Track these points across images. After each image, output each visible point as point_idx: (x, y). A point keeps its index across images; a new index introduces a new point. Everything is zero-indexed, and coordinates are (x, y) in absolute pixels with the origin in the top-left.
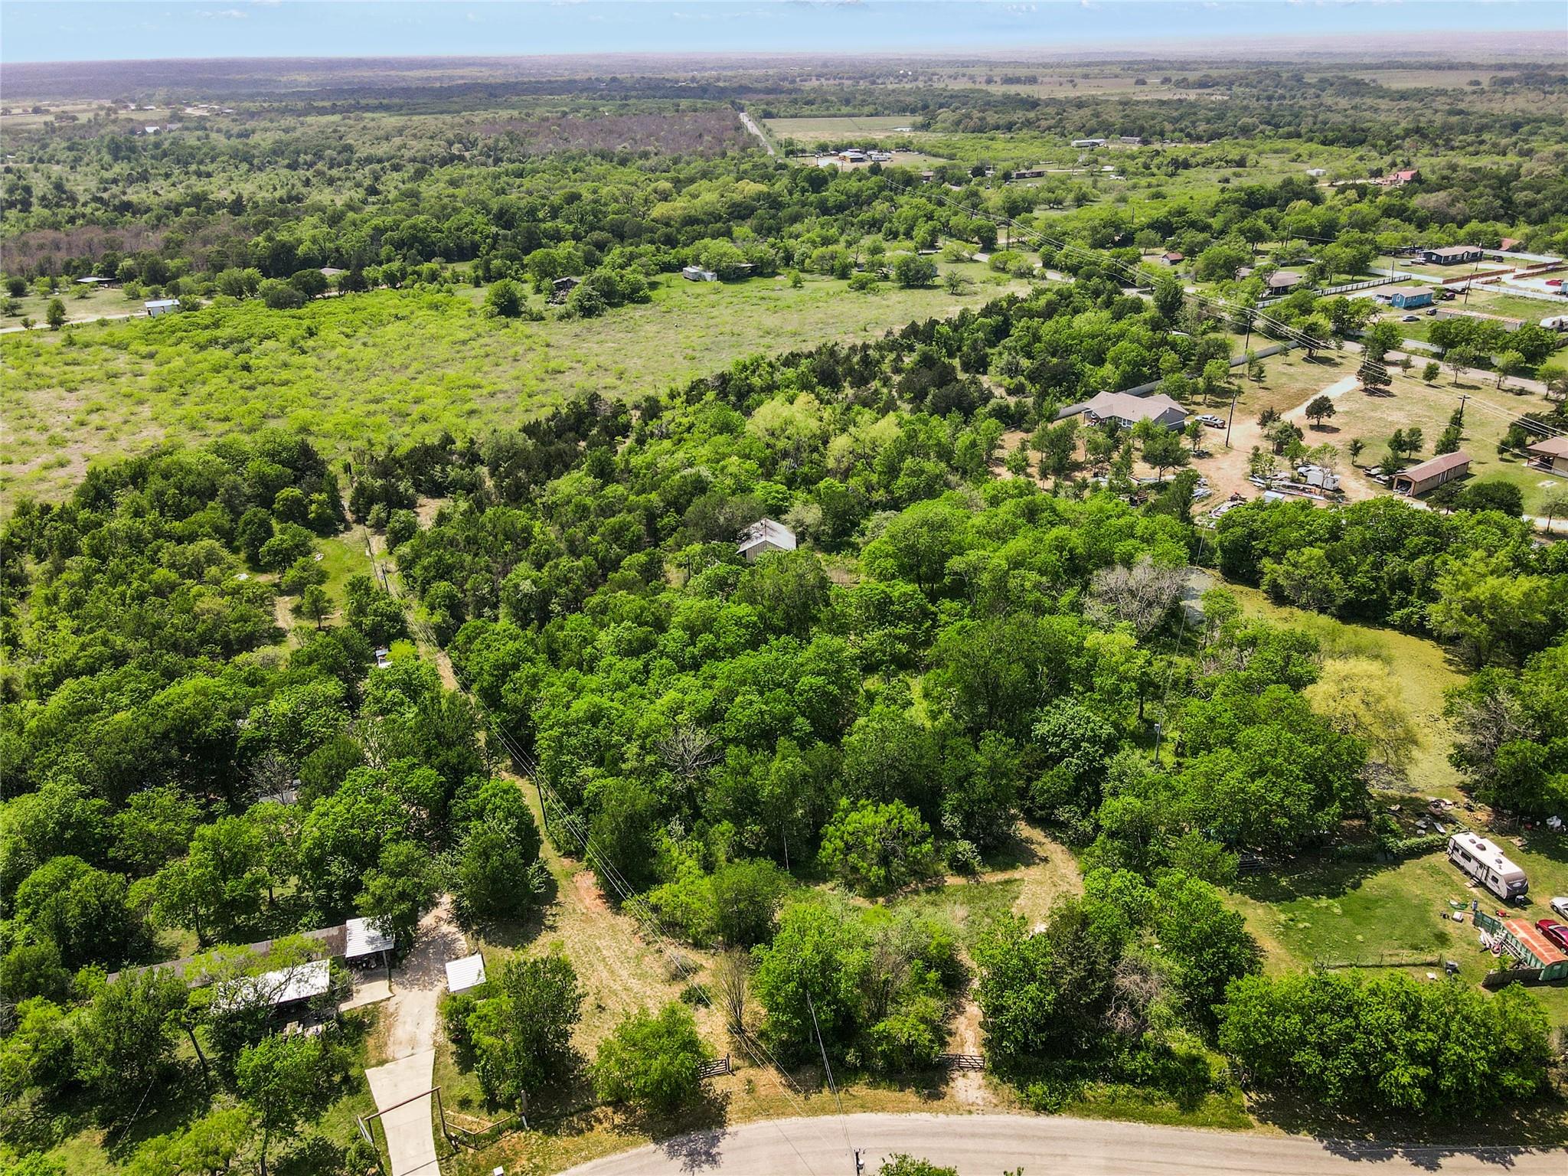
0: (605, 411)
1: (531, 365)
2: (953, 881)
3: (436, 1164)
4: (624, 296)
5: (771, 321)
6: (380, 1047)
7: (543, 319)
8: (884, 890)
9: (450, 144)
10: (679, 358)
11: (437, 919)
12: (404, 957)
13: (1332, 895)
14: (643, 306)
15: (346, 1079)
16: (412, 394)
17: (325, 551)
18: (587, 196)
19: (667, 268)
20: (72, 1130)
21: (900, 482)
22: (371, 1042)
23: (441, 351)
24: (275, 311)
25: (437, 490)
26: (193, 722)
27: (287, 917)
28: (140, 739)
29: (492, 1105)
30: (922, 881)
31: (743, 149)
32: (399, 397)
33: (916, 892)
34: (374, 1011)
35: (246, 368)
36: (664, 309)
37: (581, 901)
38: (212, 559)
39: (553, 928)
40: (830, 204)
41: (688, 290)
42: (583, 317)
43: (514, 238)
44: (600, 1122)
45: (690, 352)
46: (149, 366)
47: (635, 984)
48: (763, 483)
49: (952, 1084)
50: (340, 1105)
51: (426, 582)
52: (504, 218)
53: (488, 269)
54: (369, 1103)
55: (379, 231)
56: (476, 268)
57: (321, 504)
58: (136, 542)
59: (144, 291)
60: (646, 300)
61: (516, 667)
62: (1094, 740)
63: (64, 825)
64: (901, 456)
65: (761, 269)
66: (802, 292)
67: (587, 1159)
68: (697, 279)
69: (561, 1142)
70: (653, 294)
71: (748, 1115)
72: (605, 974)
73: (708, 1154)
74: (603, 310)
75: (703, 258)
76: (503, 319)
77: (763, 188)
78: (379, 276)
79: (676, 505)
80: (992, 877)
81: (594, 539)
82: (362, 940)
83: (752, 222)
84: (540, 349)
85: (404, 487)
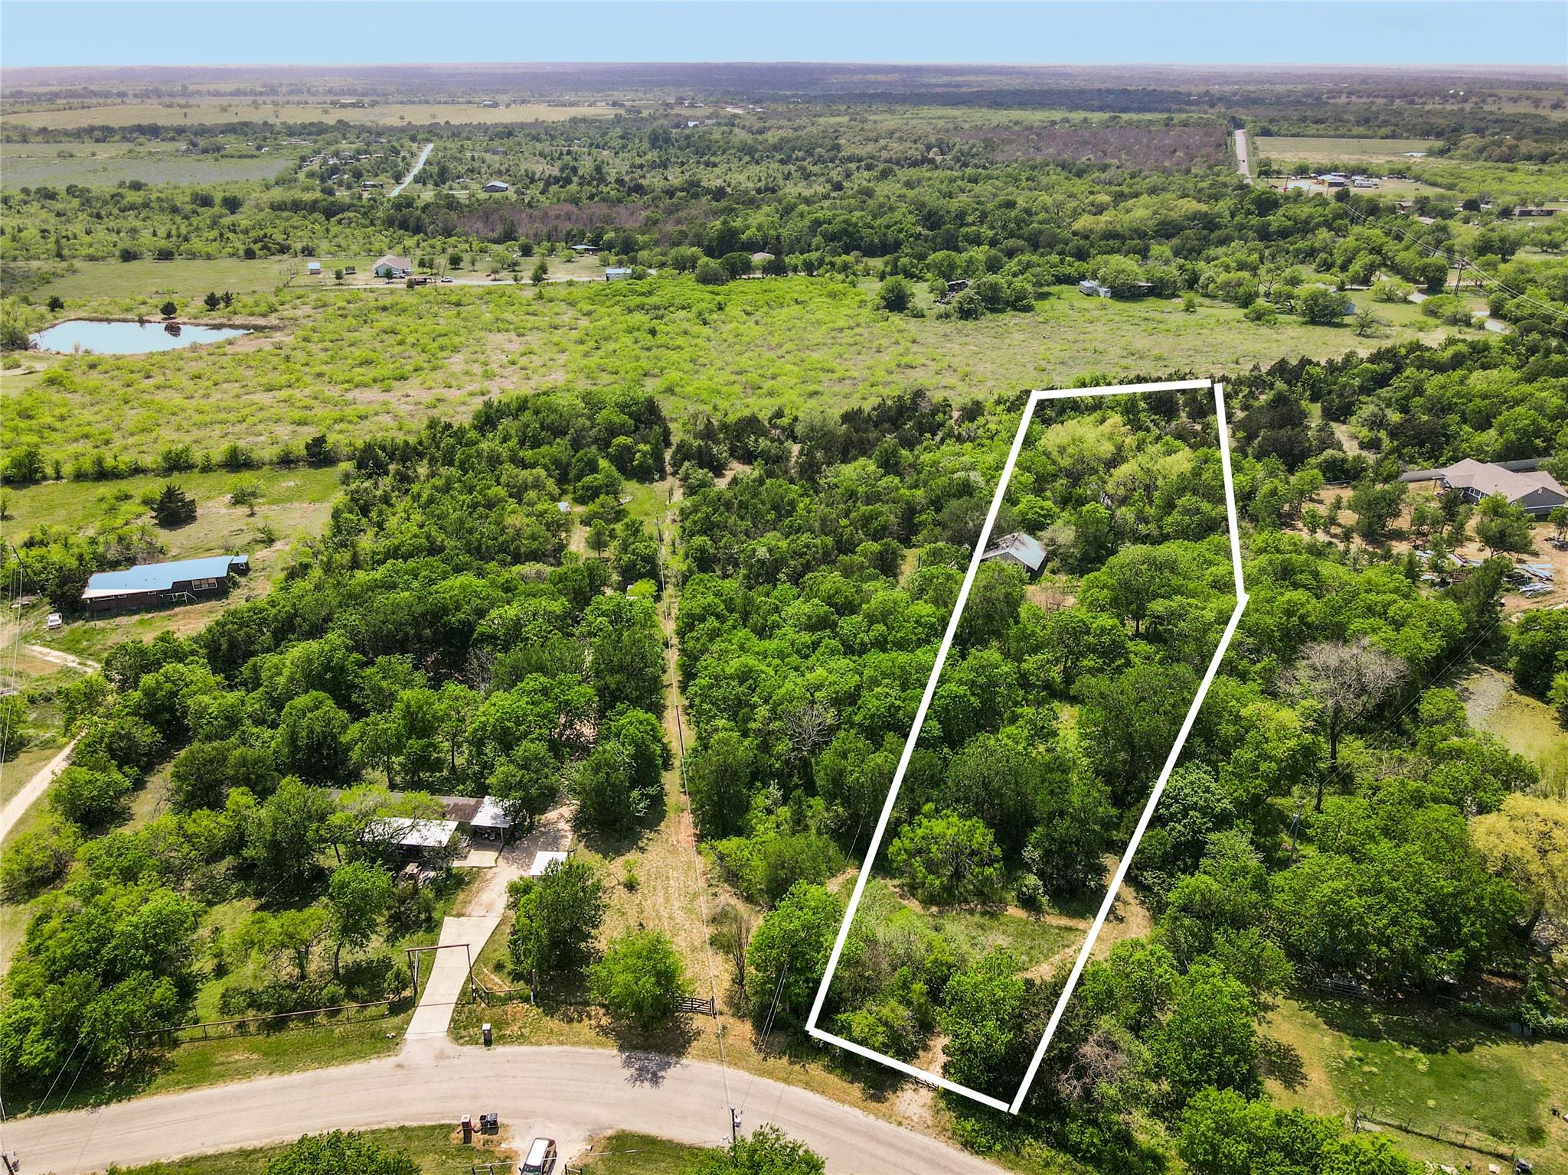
0: (925, 407)
1: (888, 358)
2: (1015, 912)
3: (453, 1006)
4: (1008, 303)
5: (1141, 343)
6: (465, 903)
7: (923, 316)
8: (943, 899)
9: (929, 148)
10: (1030, 368)
11: (560, 816)
12: (520, 839)
13: (1427, 1049)
14: (1022, 315)
15: (429, 919)
16: (771, 370)
17: (632, 494)
18: (1021, 202)
19: (1061, 280)
20: (241, 894)
21: (1170, 519)
22: (461, 896)
23: (818, 335)
24: (701, 286)
25: (748, 458)
26: (445, 610)
27: (453, 781)
28: (403, 615)
29: (517, 977)
30: (984, 903)
31: (1210, 167)
32: (760, 371)
33: (972, 912)
34: (476, 873)
35: (653, 332)
36: (1041, 319)
37: (677, 834)
38: (537, 485)
39: (642, 850)
40: (1272, 229)
41: (1076, 304)
42: (961, 318)
43: (934, 238)
44: (589, 1017)
45: (1043, 364)
46: (584, 323)
47: (680, 916)
48: (1033, 498)
49: (899, 1093)
50: (415, 938)
51: (692, 535)
52: (932, 220)
53: (895, 266)
54: (435, 942)
55: (817, 223)
56: (886, 264)
57: (644, 454)
58: (494, 461)
59: (613, 259)
60: (1028, 309)
62: (1205, 811)
63: (327, 667)
64: (1181, 491)
65: (1160, 290)
66: (1192, 316)
67: (562, 1043)
68: (1091, 293)
69: (553, 1023)
70: (1039, 305)
71: (707, 1055)
72: (661, 900)
73: (654, 1074)
74: (983, 314)
75: (1100, 274)
76: (887, 313)
77: (1203, 207)
78: (799, 263)
79: (937, 504)
80: (1055, 920)
81: (844, 522)
82: (488, 814)
83: (1175, 241)
84: (905, 344)
85: (721, 450)
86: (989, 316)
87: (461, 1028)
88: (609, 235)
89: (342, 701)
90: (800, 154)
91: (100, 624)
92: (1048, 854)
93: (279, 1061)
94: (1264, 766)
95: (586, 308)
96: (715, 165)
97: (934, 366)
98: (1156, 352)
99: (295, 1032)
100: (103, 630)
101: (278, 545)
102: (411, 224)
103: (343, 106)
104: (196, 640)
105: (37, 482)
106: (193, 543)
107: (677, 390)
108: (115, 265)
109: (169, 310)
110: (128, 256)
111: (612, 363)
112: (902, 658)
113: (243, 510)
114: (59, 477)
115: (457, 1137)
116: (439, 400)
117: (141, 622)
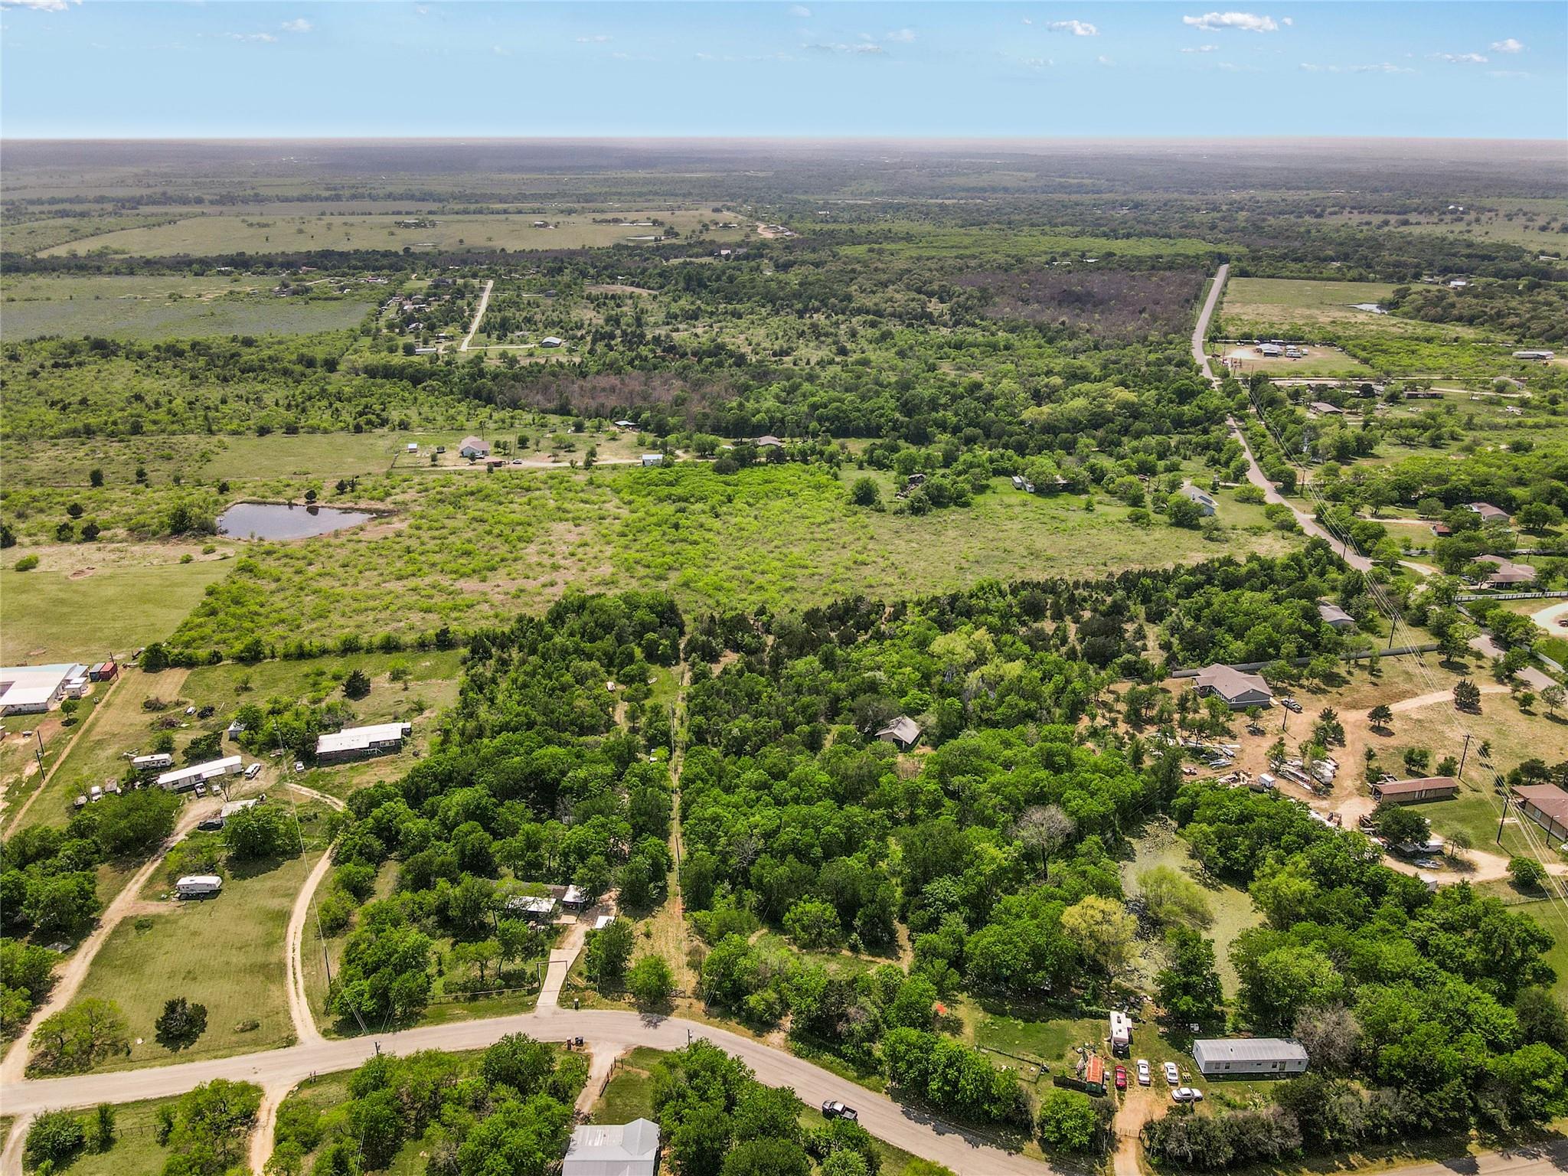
0: (864, 608)
1: (850, 554)
2: (846, 953)
3: (559, 991)
4: (950, 501)
5: (1041, 542)
6: (561, 943)
7: (884, 511)
8: (810, 946)
10: (952, 567)
11: (610, 897)
12: (588, 909)
13: (1026, 1021)
14: (961, 510)
15: (543, 950)
16: (762, 566)
17: (657, 674)
19: (1000, 472)
20: (443, 936)
22: (559, 939)
23: (801, 529)
24: (716, 476)
25: (737, 648)
26: (543, 771)
27: (550, 876)
28: (518, 776)
29: (589, 979)
30: (830, 948)
32: (753, 567)
33: (823, 953)
34: (566, 927)
35: (676, 526)
36: (974, 515)
37: (673, 908)
38: (594, 673)
39: (654, 917)
40: (1185, 418)
41: (1005, 498)
42: (912, 514)
43: (908, 425)
44: (625, 998)
45: (963, 563)
46: (625, 512)
47: (672, 951)
48: (915, 691)
49: (770, 1033)
50: (537, 959)
51: (693, 715)
52: (909, 406)
53: (872, 454)
54: (547, 962)
55: (814, 407)
56: (865, 449)
57: (666, 646)
58: (564, 653)
59: (649, 440)
60: (966, 505)
61: (693, 782)
62: (944, 901)
63: (477, 807)
65: (1073, 487)
66: (1090, 515)
67: (612, 1009)
68: (1020, 488)
69: (607, 1001)
70: (979, 499)
71: (682, 1015)
72: (663, 943)
73: (655, 1024)
74: (930, 511)
75: (1030, 470)
76: (856, 508)
79: (853, 695)
80: (865, 957)
81: (790, 709)
82: (572, 894)
83: (1100, 433)
84: (864, 540)
85: (717, 643)
86: (934, 511)
87: (563, 1001)
88: (646, 415)
89: (487, 828)
90: (817, 304)
91: (327, 769)
92: (865, 923)
93: (479, 1014)
94: (978, 878)
95: (628, 498)
96: (740, 316)
97: (882, 563)
98: (1049, 553)
99: (482, 1002)
100: (329, 774)
101: (427, 713)
102: (484, 394)
103: (407, 226)
104: (396, 785)
105: (260, 661)
106: (372, 710)
107: (691, 584)
108: (253, 439)
109: (311, 496)
110: (263, 431)
111: (646, 557)
112: (804, 809)
113: (399, 685)
114: (273, 657)
115: (565, 1047)
116: (522, 591)
117: (352, 768)
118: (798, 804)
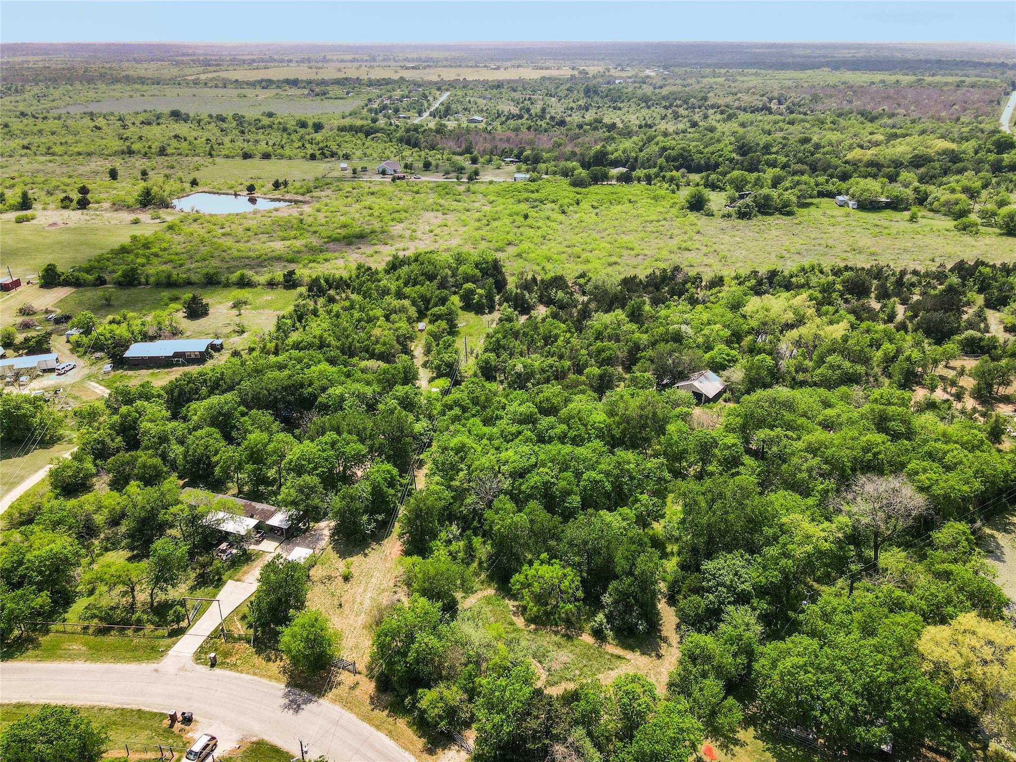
0: (680, 278)
1: (674, 244)
2: (587, 638)
3: (205, 638)
4: (776, 209)
5: (864, 242)
6: (246, 573)
7: (713, 215)
8: (541, 621)
9: (771, 100)
10: (773, 255)
12: (296, 537)
14: (785, 217)
15: (220, 580)
16: (592, 246)
17: (466, 320)
18: (815, 139)
19: (821, 194)
21: (819, 371)
22: (245, 568)
23: (634, 224)
24: (573, 189)
29: (251, 625)
30: (568, 628)
31: (976, 117)
32: (584, 246)
33: (556, 633)
34: (261, 555)
36: (797, 221)
37: (392, 548)
38: (403, 310)
39: (366, 555)
40: (1004, 164)
41: (828, 212)
42: (739, 218)
43: (742, 162)
44: (281, 659)
45: (784, 253)
46: (487, 209)
48: (723, 347)
49: (446, 751)
50: (206, 590)
51: (487, 352)
52: (744, 149)
53: (707, 180)
54: (215, 595)
55: (664, 149)
56: (702, 178)
58: (385, 293)
59: (524, 167)
60: (790, 214)
61: (451, 408)
64: (832, 351)
65: (895, 205)
66: (914, 225)
67: (255, 674)
68: (842, 205)
69: (258, 660)
70: (799, 211)
71: (339, 700)
72: (360, 590)
73: (299, 706)
74: (756, 216)
75: (851, 191)
76: (687, 212)
77: (953, 146)
78: (642, 176)
79: (654, 344)
80: (612, 648)
81: (584, 352)
82: (278, 520)
83: (922, 170)
84: (690, 233)
85: (531, 298)
86: (760, 217)
87: (200, 655)
88: (528, 152)
89: (225, 434)
90: (679, 102)
91: (130, 373)
92: (616, 602)
93: (95, 654)
94: (783, 562)
95: (492, 198)
96: (620, 109)
97: (704, 250)
98: (872, 250)
99: (112, 639)
100: (131, 376)
101: (245, 335)
102: (413, 141)
103: (407, 68)
105: (135, 286)
106: (200, 329)
107: (524, 255)
108: (239, 161)
109: (251, 189)
110: (246, 156)
111: (489, 236)
113: (235, 312)
114: (146, 284)
115: (167, 722)
116: (376, 252)
117: (153, 374)
118: (563, 443)
